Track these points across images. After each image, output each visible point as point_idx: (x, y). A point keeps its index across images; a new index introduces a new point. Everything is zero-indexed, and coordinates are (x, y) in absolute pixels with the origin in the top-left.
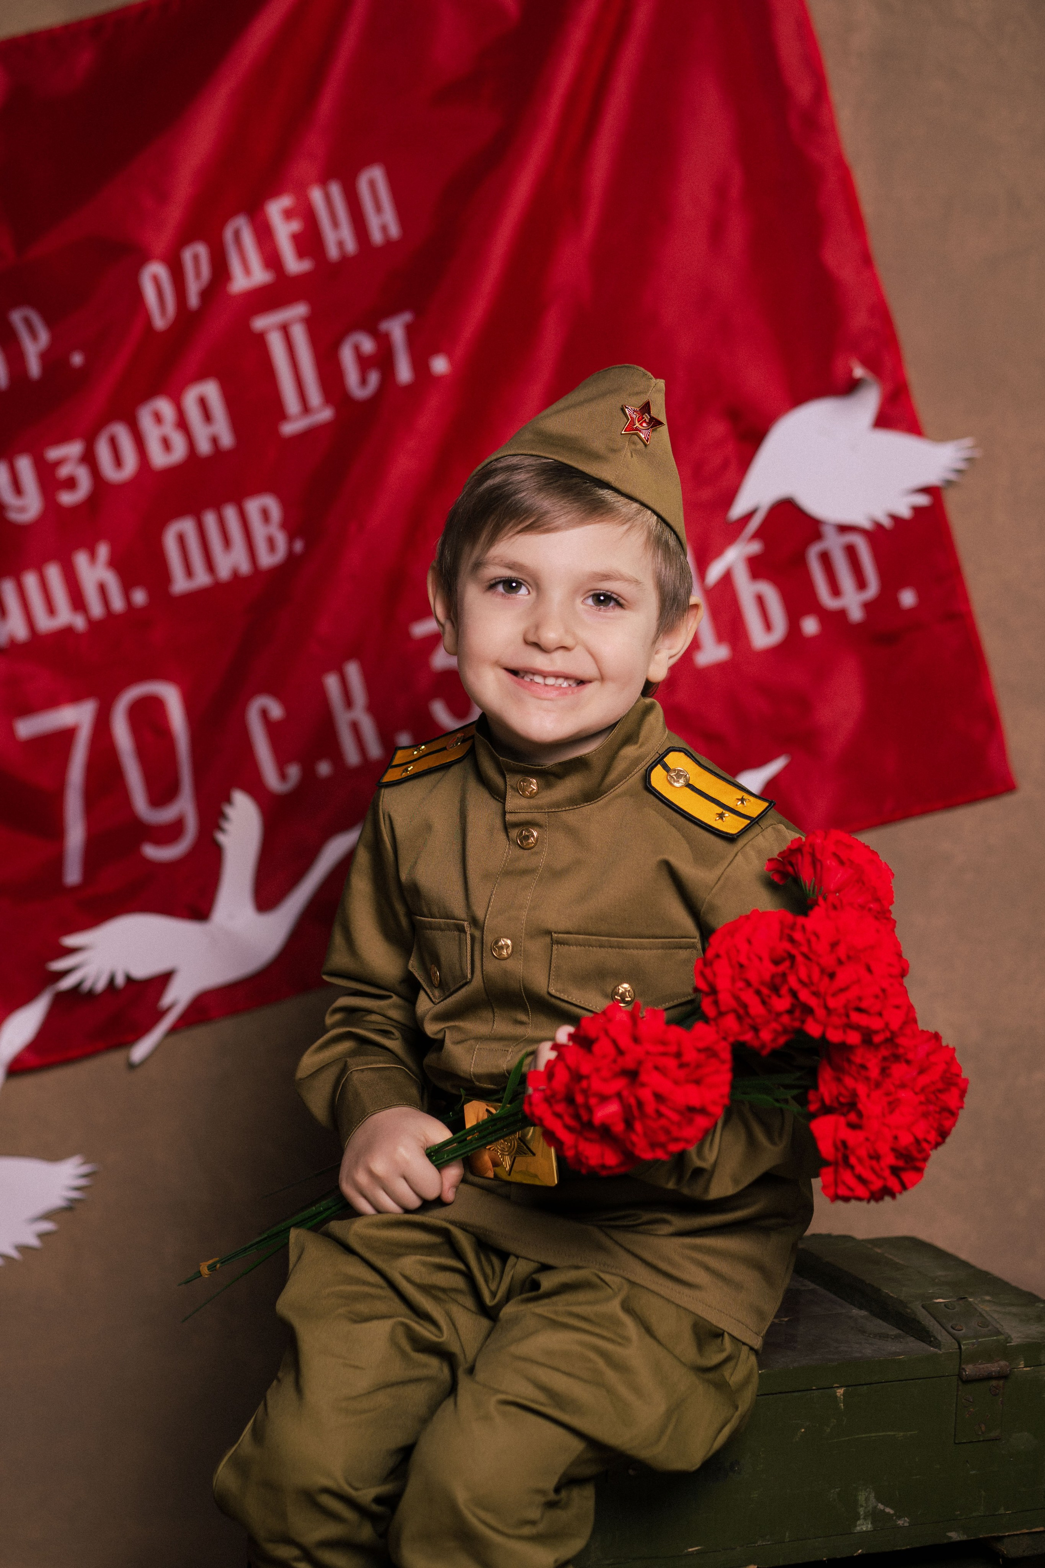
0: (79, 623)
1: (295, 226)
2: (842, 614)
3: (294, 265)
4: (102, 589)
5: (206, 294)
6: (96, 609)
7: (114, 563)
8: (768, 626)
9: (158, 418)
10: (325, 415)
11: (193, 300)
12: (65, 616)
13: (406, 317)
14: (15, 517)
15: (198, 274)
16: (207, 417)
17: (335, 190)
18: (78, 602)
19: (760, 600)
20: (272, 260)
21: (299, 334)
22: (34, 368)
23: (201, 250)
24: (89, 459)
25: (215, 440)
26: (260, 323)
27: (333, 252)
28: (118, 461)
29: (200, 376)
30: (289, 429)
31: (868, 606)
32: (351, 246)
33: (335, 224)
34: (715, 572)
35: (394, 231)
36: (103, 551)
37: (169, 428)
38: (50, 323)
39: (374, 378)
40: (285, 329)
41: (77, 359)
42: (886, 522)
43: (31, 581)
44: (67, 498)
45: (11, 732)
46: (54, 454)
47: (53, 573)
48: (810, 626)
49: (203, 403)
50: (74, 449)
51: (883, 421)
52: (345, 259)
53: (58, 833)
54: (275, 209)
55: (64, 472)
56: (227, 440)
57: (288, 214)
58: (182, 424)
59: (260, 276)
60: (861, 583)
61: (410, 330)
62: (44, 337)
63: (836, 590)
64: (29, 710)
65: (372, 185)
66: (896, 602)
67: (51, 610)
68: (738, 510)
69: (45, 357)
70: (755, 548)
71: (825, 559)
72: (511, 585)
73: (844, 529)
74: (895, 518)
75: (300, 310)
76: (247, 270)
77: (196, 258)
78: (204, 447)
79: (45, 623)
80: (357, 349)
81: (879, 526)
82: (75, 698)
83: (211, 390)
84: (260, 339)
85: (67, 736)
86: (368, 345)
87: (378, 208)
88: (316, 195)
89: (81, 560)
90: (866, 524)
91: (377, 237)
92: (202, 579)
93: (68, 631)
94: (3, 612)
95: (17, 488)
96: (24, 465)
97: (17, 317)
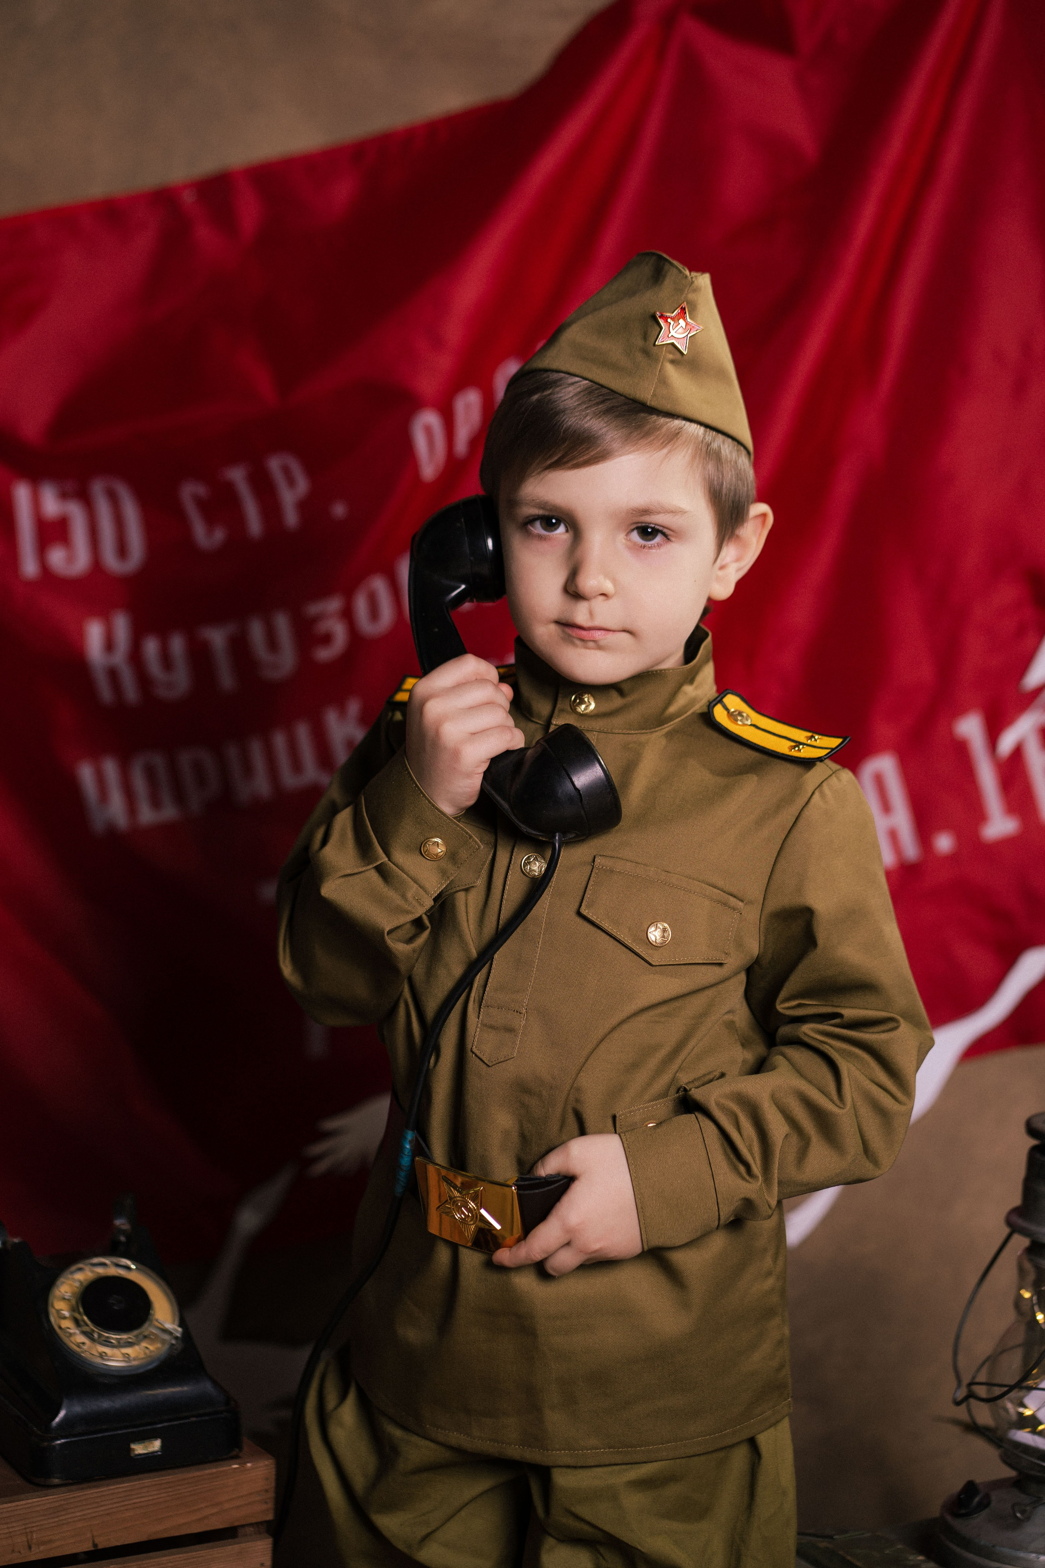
0: (325, 776)
4: (349, 743)
5: (475, 441)
7: (362, 719)
11: (462, 447)
12: (312, 774)
14: (269, 674)
15: (467, 422)
18: (325, 758)
22: (291, 518)
23: (473, 397)
24: (348, 614)
28: (375, 614)
34: (1007, 742)
36: (354, 707)
38: (311, 471)
41: (339, 510)
43: (279, 740)
44: (324, 654)
46: (313, 609)
47: (303, 732)
50: (334, 605)
55: (322, 627)
62: (302, 485)
67: (298, 767)
68: (1034, 679)
69: (303, 506)
77: (468, 406)
79: (290, 780)
89: (331, 718)
93: (313, 789)
94: (248, 770)
95: (273, 644)
96: (282, 623)
97: (275, 464)
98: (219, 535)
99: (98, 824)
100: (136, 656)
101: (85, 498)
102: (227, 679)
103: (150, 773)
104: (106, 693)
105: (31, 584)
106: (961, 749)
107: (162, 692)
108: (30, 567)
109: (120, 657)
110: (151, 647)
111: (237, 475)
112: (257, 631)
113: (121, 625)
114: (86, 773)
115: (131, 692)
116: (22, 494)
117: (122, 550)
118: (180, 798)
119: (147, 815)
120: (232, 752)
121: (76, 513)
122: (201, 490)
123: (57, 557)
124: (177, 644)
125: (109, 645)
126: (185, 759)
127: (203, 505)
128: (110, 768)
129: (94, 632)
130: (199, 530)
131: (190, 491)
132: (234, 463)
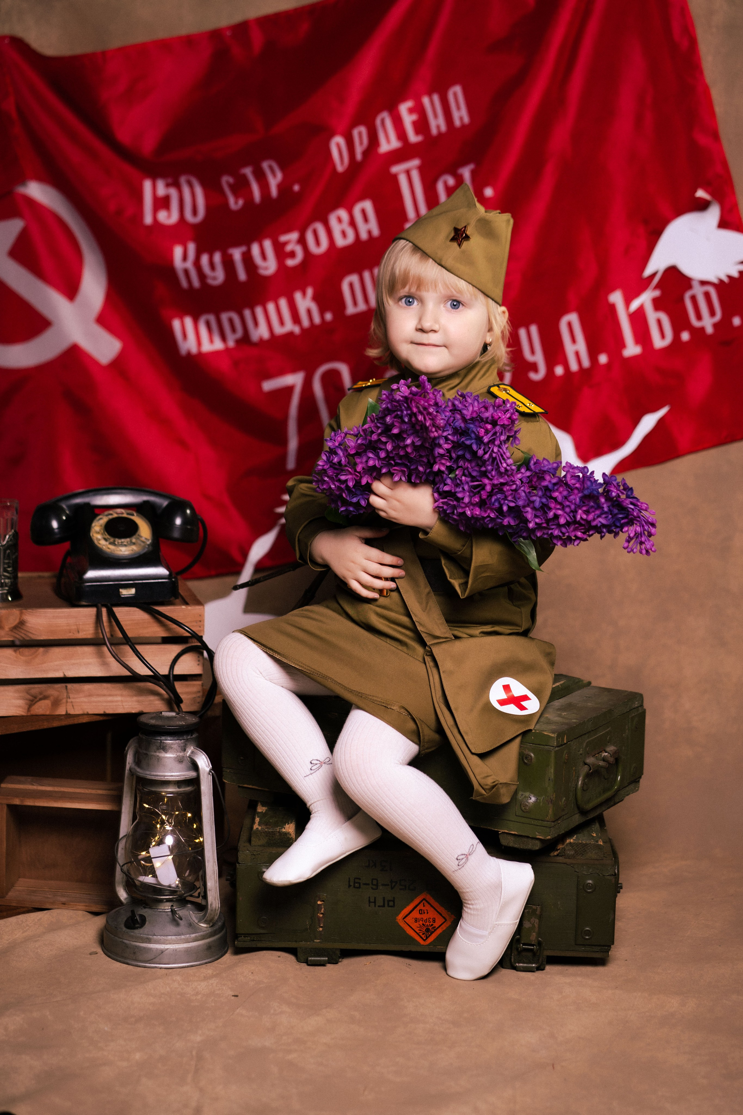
0: (297, 330)
1: (414, 117)
2: (702, 329)
3: (413, 138)
4: (309, 312)
5: (365, 153)
6: (306, 323)
7: (315, 298)
8: (663, 336)
9: (340, 220)
11: (359, 156)
12: (289, 326)
13: (471, 166)
14: (263, 272)
15: (361, 143)
16: (366, 219)
17: (436, 98)
18: (296, 318)
19: (659, 322)
20: (401, 135)
21: (415, 175)
22: (274, 192)
23: (363, 129)
24: (302, 241)
25: (369, 232)
26: (395, 169)
27: (434, 131)
28: (318, 243)
29: (362, 198)
31: (715, 326)
32: (443, 128)
33: (436, 116)
34: (635, 305)
35: (466, 120)
36: (310, 291)
37: (345, 225)
38: (282, 168)
40: (408, 172)
41: (296, 188)
42: (726, 280)
43: (271, 306)
44: (290, 263)
45: (260, 388)
46: (283, 238)
47: (283, 303)
48: (685, 336)
49: (364, 212)
50: (294, 236)
51: (723, 224)
52: (440, 135)
53: (284, 442)
54: (404, 108)
55: (289, 248)
56: (376, 232)
57: (411, 111)
58: (353, 223)
59: (395, 144)
60: (712, 313)
61: (473, 173)
62: (279, 176)
63: (699, 317)
64: (270, 376)
65: (455, 95)
66: (731, 323)
67: (282, 323)
68: (648, 272)
69: (280, 186)
70: (657, 293)
71: (694, 299)
73: (703, 283)
74: (730, 277)
75: (416, 162)
76: (388, 141)
77: (360, 134)
78: (364, 236)
79: (279, 330)
80: (445, 184)
81: (721, 281)
82: (293, 370)
83: (368, 205)
84: (395, 178)
85: (289, 390)
86: (451, 181)
87: (459, 107)
88: (426, 101)
89: (298, 296)
90: (715, 281)
91: (457, 123)
92: (362, 307)
93: (291, 334)
94: (256, 323)
95: (264, 257)
96: (268, 244)
97: (265, 165)
98: (241, 202)
99: (183, 350)
100: (197, 263)
101: (177, 185)
102: (242, 276)
103: (208, 325)
104: (184, 284)
105: (148, 227)
106: (612, 308)
107: (210, 282)
108: (148, 220)
109: (189, 264)
110: (205, 259)
111: (248, 171)
112: (255, 249)
113: (192, 247)
114: (176, 324)
115: (196, 283)
116: (147, 185)
117: (195, 212)
118: (224, 338)
119: (207, 347)
120: (247, 313)
121: (173, 192)
122: (231, 180)
123: (162, 216)
124: (217, 257)
125: (185, 258)
126: (225, 317)
127: (232, 187)
128: (188, 321)
129: (178, 251)
130: (231, 200)
131: (226, 180)
132: (245, 165)
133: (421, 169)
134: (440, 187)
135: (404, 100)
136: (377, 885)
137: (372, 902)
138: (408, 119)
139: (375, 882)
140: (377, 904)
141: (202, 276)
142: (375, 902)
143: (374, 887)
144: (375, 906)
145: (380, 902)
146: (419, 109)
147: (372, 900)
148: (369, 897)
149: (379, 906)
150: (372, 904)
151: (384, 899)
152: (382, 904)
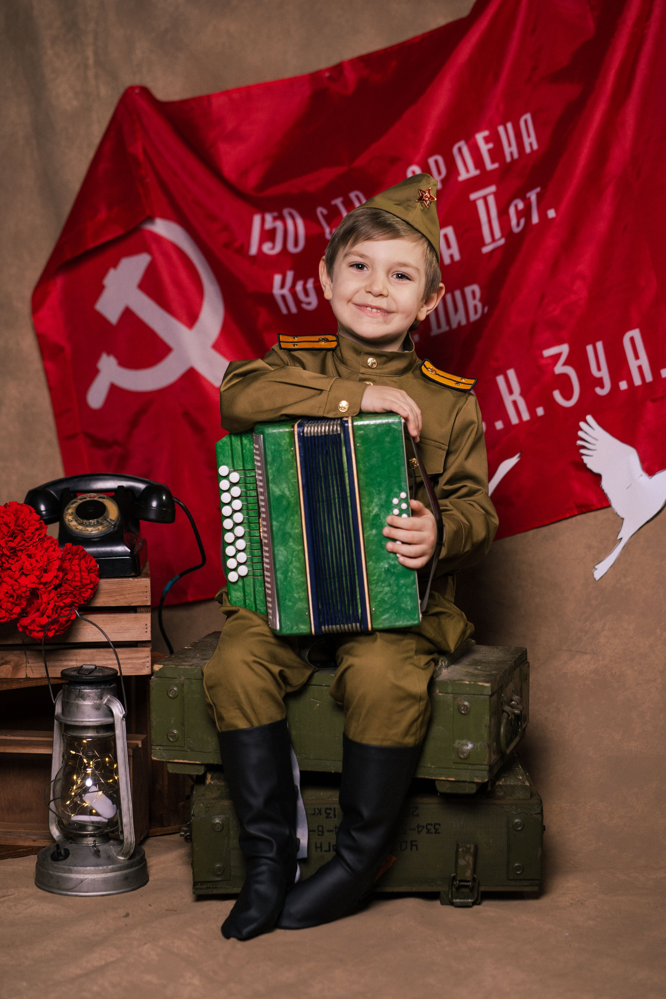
1: (491, 146)
3: (490, 166)
5: (445, 182)
10: (502, 241)
13: (538, 190)
15: (439, 171)
16: (448, 244)
17: (510, 126)
20: (480, 164)
21: (491, 200)
23: (439, 158)
25: (452, 256)
26: (473, 196)
27: (508, 158)
29: (446, 224)
30: (486, 250)
32: (516, 156)
33: (508, 144)
35: (536, 146)
39: (522, 221)
40: (485, 198)
49: (447, 238)
52: (513, 161)
54: (480, 137)
56: (457, 256)
57: (487, 140)
59: (474, 172)
61: (539, 195)
65: (526, 122)
72: (360, 266)
75: (492, 189)
76: (467, 171)
77: (437, 163)
78: (447, 261)
80: (516, 206)
83: (450, 231)
84: (474, 204)
86: (521, 205)
87: (529, 136)
88: (501, 129)
91: (528, 150)
92: (445, 328)
97: (352, 195)
100: (293, 290)
101: (282, 218)
104: (284, 311)
105: (253, 257)
107: (304, 306)
108: (254, 251)
109: (286, 291)
110: (300, 286)
111: (338, 202)
113: (290, 275)
115: (293, 309)
116: (257, 219)
117: (296, 244)
121: (279, 225)
122: (325, 212)
123: (267, 248)
124: (310, 284)
125: (282, 286)
127: (326, 218)
129: (277, 279)
130: (327, 230)
131: (321, 211)
132: (336, 197)
133: (496, 194)
134: (512, 211)
135: (479, 130)
136: (323, 832)
137: (318, 848)
138: (484, 148)
139: (320, 829)
140: (324, 849)
141: (298, 302)
142: (321, 847)
143: (320, 833)
144: (321, 851)
145: (325, 847)
146: (494, 138)
147: (319, 845)
148: (316, 843)
149: (325, 851)
150: (319, 850)
151: (329, 844)
152: (328, 849)
